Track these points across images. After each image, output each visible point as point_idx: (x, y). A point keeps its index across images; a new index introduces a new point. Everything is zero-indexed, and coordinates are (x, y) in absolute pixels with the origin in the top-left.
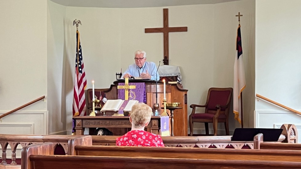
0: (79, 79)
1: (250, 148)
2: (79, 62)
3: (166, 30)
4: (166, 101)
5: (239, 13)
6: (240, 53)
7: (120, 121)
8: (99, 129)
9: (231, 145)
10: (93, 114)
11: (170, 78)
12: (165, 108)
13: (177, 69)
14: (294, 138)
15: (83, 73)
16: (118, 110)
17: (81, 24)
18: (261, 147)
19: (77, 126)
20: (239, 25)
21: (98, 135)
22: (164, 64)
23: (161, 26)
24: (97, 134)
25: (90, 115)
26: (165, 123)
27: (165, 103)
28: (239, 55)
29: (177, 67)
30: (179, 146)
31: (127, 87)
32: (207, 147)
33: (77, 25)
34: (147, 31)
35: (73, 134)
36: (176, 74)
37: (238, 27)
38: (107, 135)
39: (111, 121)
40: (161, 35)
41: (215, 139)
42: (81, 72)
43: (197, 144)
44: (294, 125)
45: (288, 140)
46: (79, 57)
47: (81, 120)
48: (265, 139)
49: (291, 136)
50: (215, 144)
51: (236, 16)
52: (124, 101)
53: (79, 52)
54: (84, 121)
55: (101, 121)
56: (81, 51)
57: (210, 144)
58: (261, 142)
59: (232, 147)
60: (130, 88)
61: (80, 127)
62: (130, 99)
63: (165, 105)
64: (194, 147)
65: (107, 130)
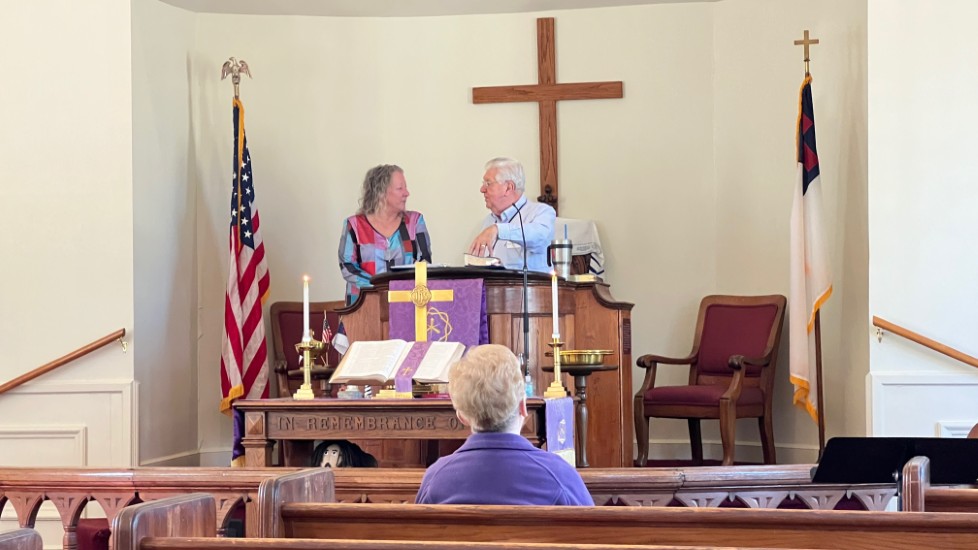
0: (244, 268)
1: (863, 507)
2: (243, 208)
3: (548, 93)
4: (559, 345)
5: (806, 33)
6: (810, 172)
7: (402, 415)
8: (326, 445)
9: (796, 496)
10: (305, 393)
12: (558, 369)
13: (588, 232)
15: (256, 246)
16: (393, 376)
17: (250, 77)
19: (251, 433)
20: (808, 74)
21: (323, 464)
23: (530, 78)
24: (321, 460)
25: (295, 396)
26: (563, 422)
27: (557, 352)
28: (808, 179)
29: (590, 225)
30: (615, 502)
31: (421, 295)
32: (713, 509)
33: (235, 77)
34: (482, 96)
35: (234, 464)
36: (585, 248)
37: (802, 81)
38: (355, 466)
39: (370, 417)
40: (529, 112)
41: (742, 478)
42: (250, 242)
43: (678, 496)
46: (243, 191)
47: (263, 414)
50: (740, 494)
51: (796, 43)
52: (412, 344)
53: (243, 173)
54: (274, 418)
55: (333, 418)
56: (248, 169)
58: (925, 488)
59: (800, 504)
60: (432, 300)
61: (259, 437)
62: (433, 337)
63: (557, 359)
64: (669, 505)
65: (355, 448)
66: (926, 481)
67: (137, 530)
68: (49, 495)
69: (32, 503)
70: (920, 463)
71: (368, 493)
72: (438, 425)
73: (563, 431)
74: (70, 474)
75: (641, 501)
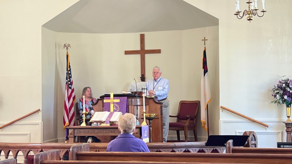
0: (69, 94)
1: (218, 152)
2: (69, 80)
3: (143, 52)
4: (145, 113)
5: (205, 38)
6: (206, 71)
7: (107, 130)
8: (88, 137)
9: (202, 149)
10: (84, 125)
12: (145, 118)
14: (255, 143)
15: (72, 89)
16: (105, 120)
17: (71, 48)
18: (232, 151)
19: (70, 134)
20: (205, 48)
21: (88, 142)
22: (142, 81)
23: (138, 48)
24: (87, 141)
26: (146, 131)
27: (145, 115)
28: (205, 73)
30: (158, 151)
31: (112, 101)
32: (182, 153)
33: (67, 48)
34: (127, 53)
35: (66, 142)
37: (204, 49)
38: (95, 142)
39: (99, 130)
40: (138, 57)
41: (189, 145)
42: (71, 88)
43: (174, 149)
44: (253, 132)
45: (250, 145)
46: (69, 75)
47: (73, 130)
49: (252, 141)
50: (188, 149)
51: (202, 40)
52: (110, 112)
53: (69, 71)
54: (76, 131)
55: (90, 131)
56: (70, 70)
57: (185, 149)
58: (232, 147)
59: (203, 151)
60: (115, 102)
61: (72, 135)
62: (115, 111)
63: (145, 116)
64: (171, 152)
65: (96, 138)
66: (232, 145)
67: (40, 158)
68: (20, 149)
69: (16, 152)
70: (231, 141)
71: (98, 149)
72: (116, 132)
73: (146, 134)
74: (25, 144)
75: (165, 151)
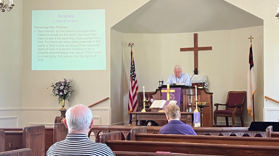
0: (133, 85)
1: (261, 137)
2: (133, 73)
3: (196, 49)
4: (197, 101)
5: (251, 36)
6: (252, 65)
7: (164, 115)
8: (148, 121)
10: (144, 111)
11: (199, 84)
12: (197, 106)
13: (204, 78)
16: (162, 107)
17: (134, 46)
18: (271, 135)
20: (251, 45)
21: (148, 125)
22: (195, 74)
23: (192, 46)
25: (142, 111)
26: (197, 117)
28: (251, 67)
29: (204, 76)
30: (208, 134)
31: (169, 91)
32: (228, 136)
33: (131, 46)
34: (182, 50)
35: (129, 125)
36: (203, 81)
38: (154, 126)
39: (157, 116)
40: (192, 53)
41: (235, 130)
42: (134, 80)
43: (221, 133)
46: (133, 70)
47: (135, 115)
48: (274, 130)
50: (235, 133)
51: (249, 38)
52: (166, 101)
54: (138, 116)
55: (150, 116)
56: (134, 65)
57: (231, 133)
58: (271, 132)
59: (247, 135)
60: (171, 92)
61: (135, 120)
62: (171, 99)
63: (196, 104)
64: (219, 135)
65: (154, 122)
67: (105, 138)
68: (93, 130)
71: (156, 131)
74: (96, 126)
75: (213, 134)
